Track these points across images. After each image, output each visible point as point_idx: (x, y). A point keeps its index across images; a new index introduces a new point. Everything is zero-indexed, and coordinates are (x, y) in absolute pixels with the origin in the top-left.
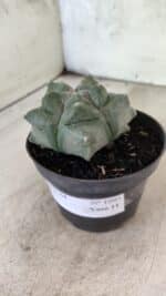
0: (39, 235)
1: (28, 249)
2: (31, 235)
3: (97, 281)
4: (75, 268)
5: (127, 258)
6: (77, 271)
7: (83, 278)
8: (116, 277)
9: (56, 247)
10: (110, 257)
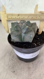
0: (16, 67)
1: (14, 72)
2: (13, 68)
5: (40, 63)
7: (33, 73)
8: (40, 69)
10: (36, 65)
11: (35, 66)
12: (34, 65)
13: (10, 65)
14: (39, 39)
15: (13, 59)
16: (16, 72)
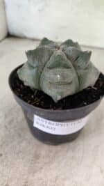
0: (7, 145)
3: (51, 169)
4: (35, 163)
6: (37, 165)
9: (21, 152)
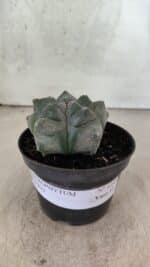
11: (110, 240)
12: (106, 237)
13: (28, 240)
14: (111, 146)
15: (36, 221)
16: (48, 263)
